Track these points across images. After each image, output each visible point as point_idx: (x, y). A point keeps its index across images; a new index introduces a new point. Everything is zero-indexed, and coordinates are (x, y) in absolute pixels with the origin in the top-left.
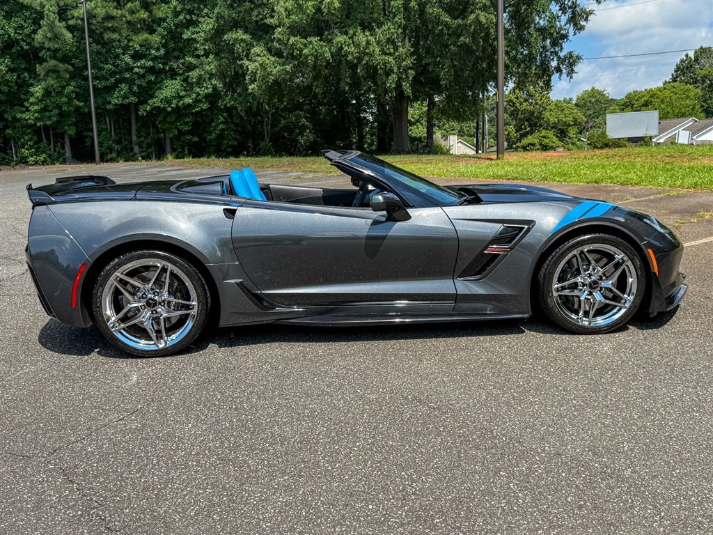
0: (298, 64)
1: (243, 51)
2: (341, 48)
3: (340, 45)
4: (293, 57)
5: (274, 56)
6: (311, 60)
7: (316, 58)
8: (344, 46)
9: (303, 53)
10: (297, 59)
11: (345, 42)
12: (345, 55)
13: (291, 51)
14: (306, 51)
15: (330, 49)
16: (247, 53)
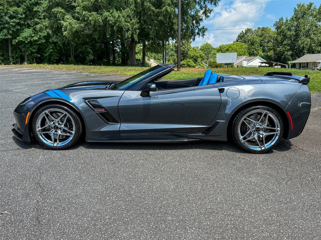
0: (87, 24)
1: (61, 17)
2: (107, 18)
3: (106, 16)
4: (84, 20)
5: (75, 20)
6: (92, 22)
7: (95, 22)
8: (108, 17)
9: (89, 19)
10: (86, 21)
11: (108, 15)
12: (109, 21)
13: (83, 18)
14: (90, 18)
15: (101, 18)
16: (63, 18)
